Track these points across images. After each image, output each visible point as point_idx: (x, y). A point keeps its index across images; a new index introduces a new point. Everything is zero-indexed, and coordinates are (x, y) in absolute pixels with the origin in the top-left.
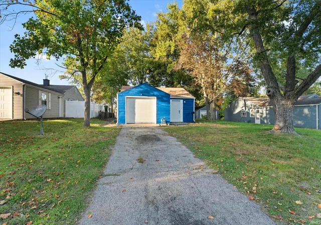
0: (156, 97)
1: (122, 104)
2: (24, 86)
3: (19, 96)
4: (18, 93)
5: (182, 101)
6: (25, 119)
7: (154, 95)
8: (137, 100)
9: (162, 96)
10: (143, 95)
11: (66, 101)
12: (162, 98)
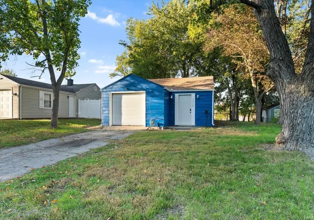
0: (145, 92)
1: (106, 102)
2: (20, 87)
3: (16, 97)
4: (16, 94)
5: (193, 95)
6: (21, 118)
7: (142, 89)
8: (124, 97)
9: (153, 90)
10: (128, 90)
11: (79, 101)
12: (152, 92)
